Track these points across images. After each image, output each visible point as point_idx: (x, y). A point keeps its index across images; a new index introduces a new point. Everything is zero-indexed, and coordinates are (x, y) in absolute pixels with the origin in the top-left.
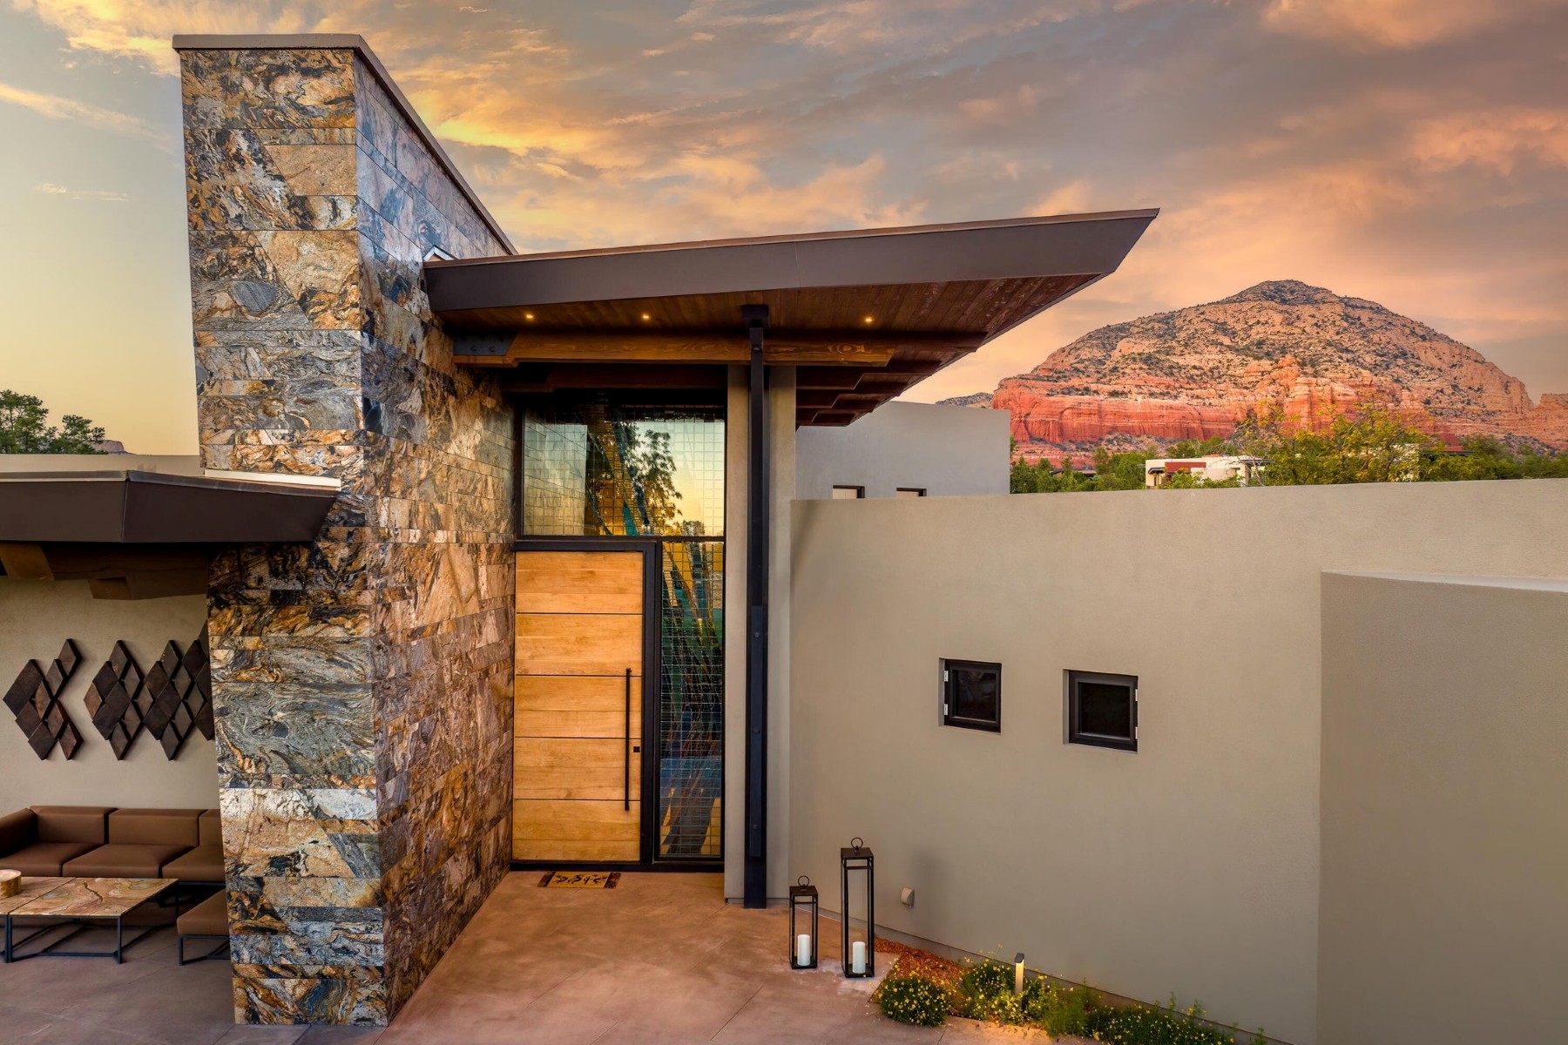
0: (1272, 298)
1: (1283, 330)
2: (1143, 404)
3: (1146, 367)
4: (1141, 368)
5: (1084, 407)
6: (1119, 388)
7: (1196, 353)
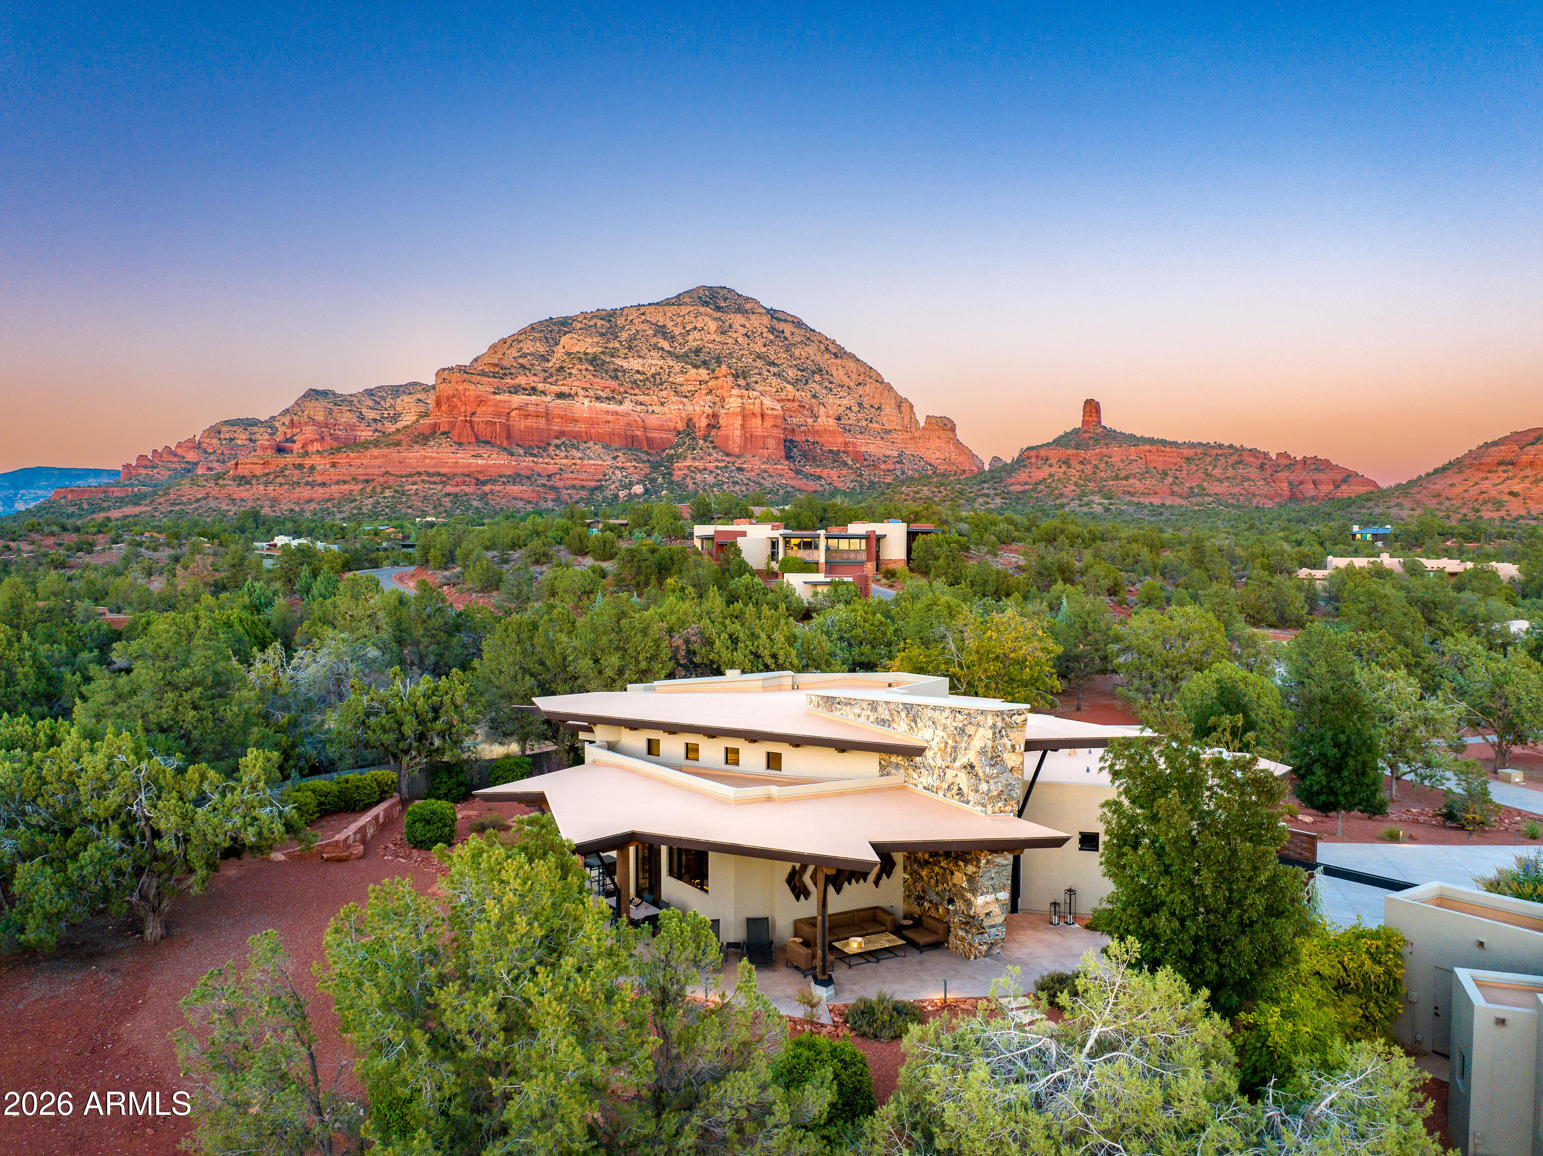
0: (707, 304)
1: (718, 339)
2: (590, 408)
3: (591, 368)
4: (587, 370)
5: (532, 408)
6: (565, 389)
7: (640, 357)
